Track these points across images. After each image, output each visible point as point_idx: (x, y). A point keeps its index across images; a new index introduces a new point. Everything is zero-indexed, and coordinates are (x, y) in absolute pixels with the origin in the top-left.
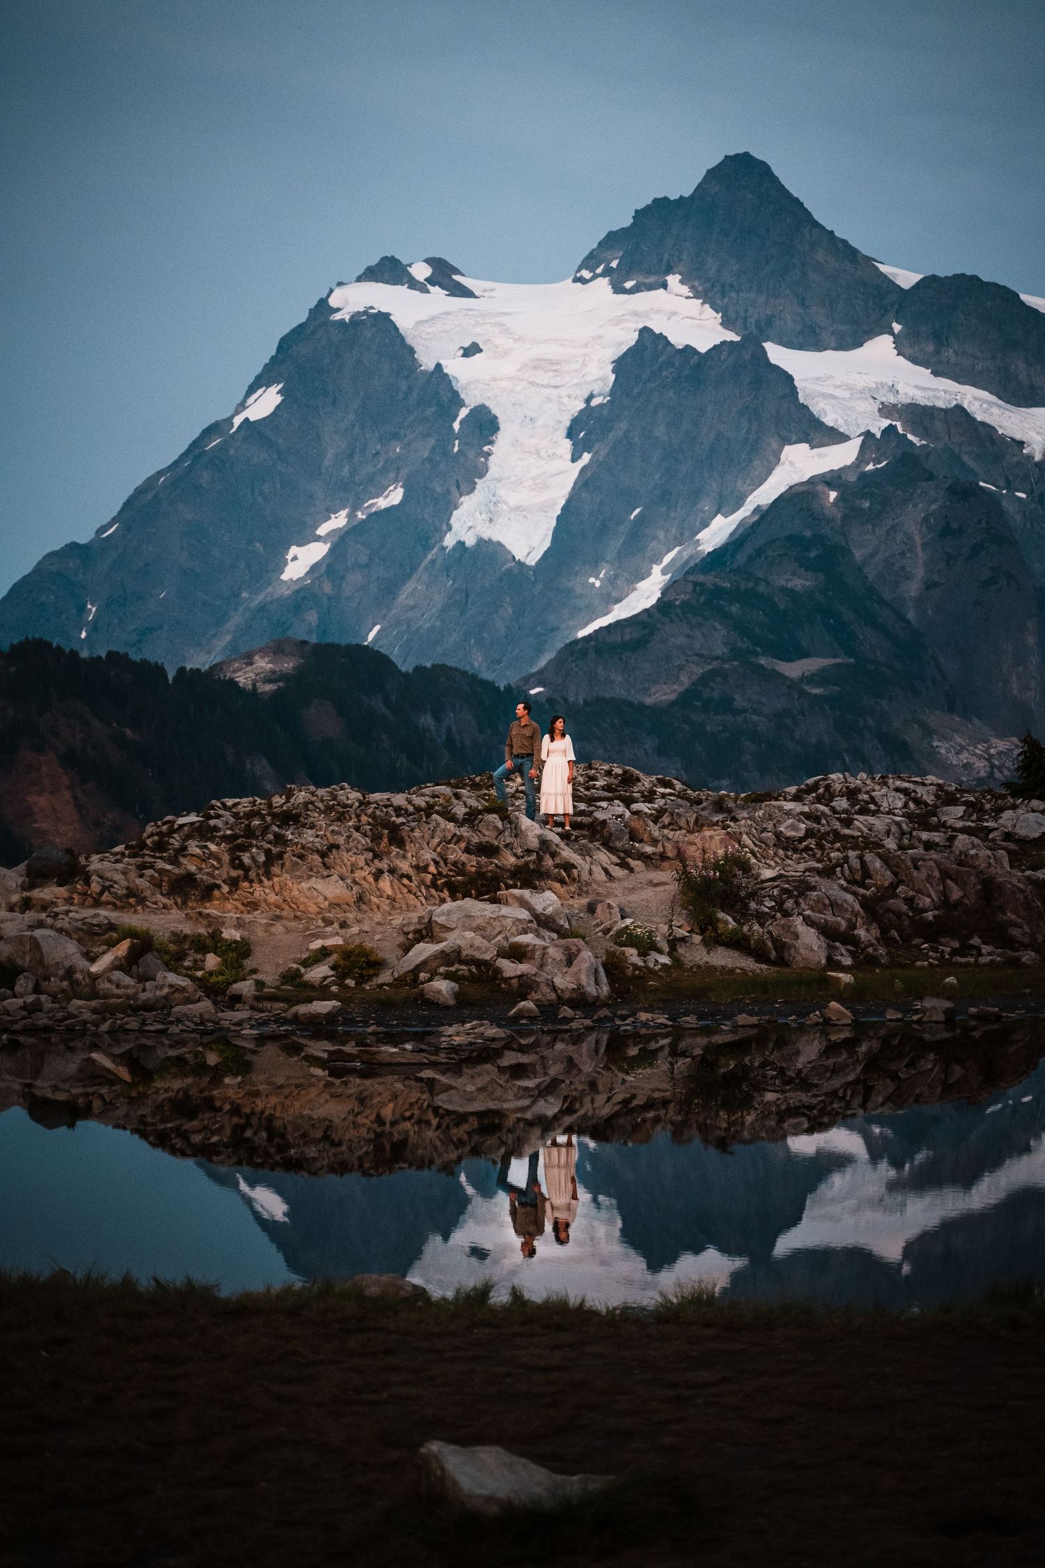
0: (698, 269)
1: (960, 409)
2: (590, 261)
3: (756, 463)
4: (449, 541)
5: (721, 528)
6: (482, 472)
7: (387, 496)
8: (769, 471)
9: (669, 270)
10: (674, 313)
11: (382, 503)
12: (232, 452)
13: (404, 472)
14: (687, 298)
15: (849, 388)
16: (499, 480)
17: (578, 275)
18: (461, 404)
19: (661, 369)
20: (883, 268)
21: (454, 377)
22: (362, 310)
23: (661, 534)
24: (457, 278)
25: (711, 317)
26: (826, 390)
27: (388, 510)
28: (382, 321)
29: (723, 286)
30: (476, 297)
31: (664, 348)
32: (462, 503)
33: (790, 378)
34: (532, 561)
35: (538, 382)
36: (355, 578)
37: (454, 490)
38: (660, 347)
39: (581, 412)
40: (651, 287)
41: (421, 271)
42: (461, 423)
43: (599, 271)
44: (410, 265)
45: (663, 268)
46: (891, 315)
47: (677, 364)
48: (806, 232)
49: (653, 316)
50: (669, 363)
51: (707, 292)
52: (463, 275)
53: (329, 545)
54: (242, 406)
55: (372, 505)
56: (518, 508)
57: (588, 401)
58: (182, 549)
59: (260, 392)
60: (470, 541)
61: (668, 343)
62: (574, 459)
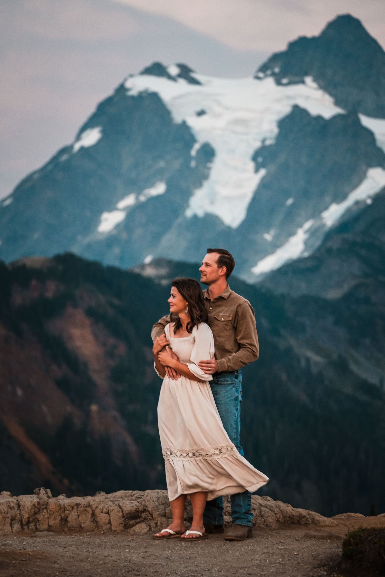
0: (323, 74)
2: (264, 68)
3: (354, 177)
4: (189, 213)
5: (335, 211)
6: (206, 177)
7: (157, 189)
8: (361, 181)
9: (306, 74)
10: (308, 97)
11: (154, 192)
12: (74, 163)
13: (166, 175)
14: (316, 89)
16: (216, 182)
17: (257, 75)
18: (196, 141)
19: (305, 126)
21: (193, 128)
22: (143, 90)
23: (302, 213)
24: (192, 74)
25: (328, 100)
27: (157, 197)
28: (155, 96)
29: (335, 83)
30: (202, 85)
31: (306, 116)
32: (195, 193)
33: (372, 134)
34: (235, 226)
35: (237, 131)
36: (139, 232)
37: (191, 186)
39: (260, 148)
40: (296, 83)
41: (174, 71)
42: (196, 152)
43: (268, 73)
44: (167, 67)
45: (303, 73)
47: (313, 125)
50: (308, 124)
51: (327, 86)
52: (195, 73)
53: (125, 213)
54: (78, 138)
55: (148, 193)
56: (226, 197)
57: (264, 141)
59: (88, 131)
60: (201, 214)
61: (308, 113)
62: (256, 172)
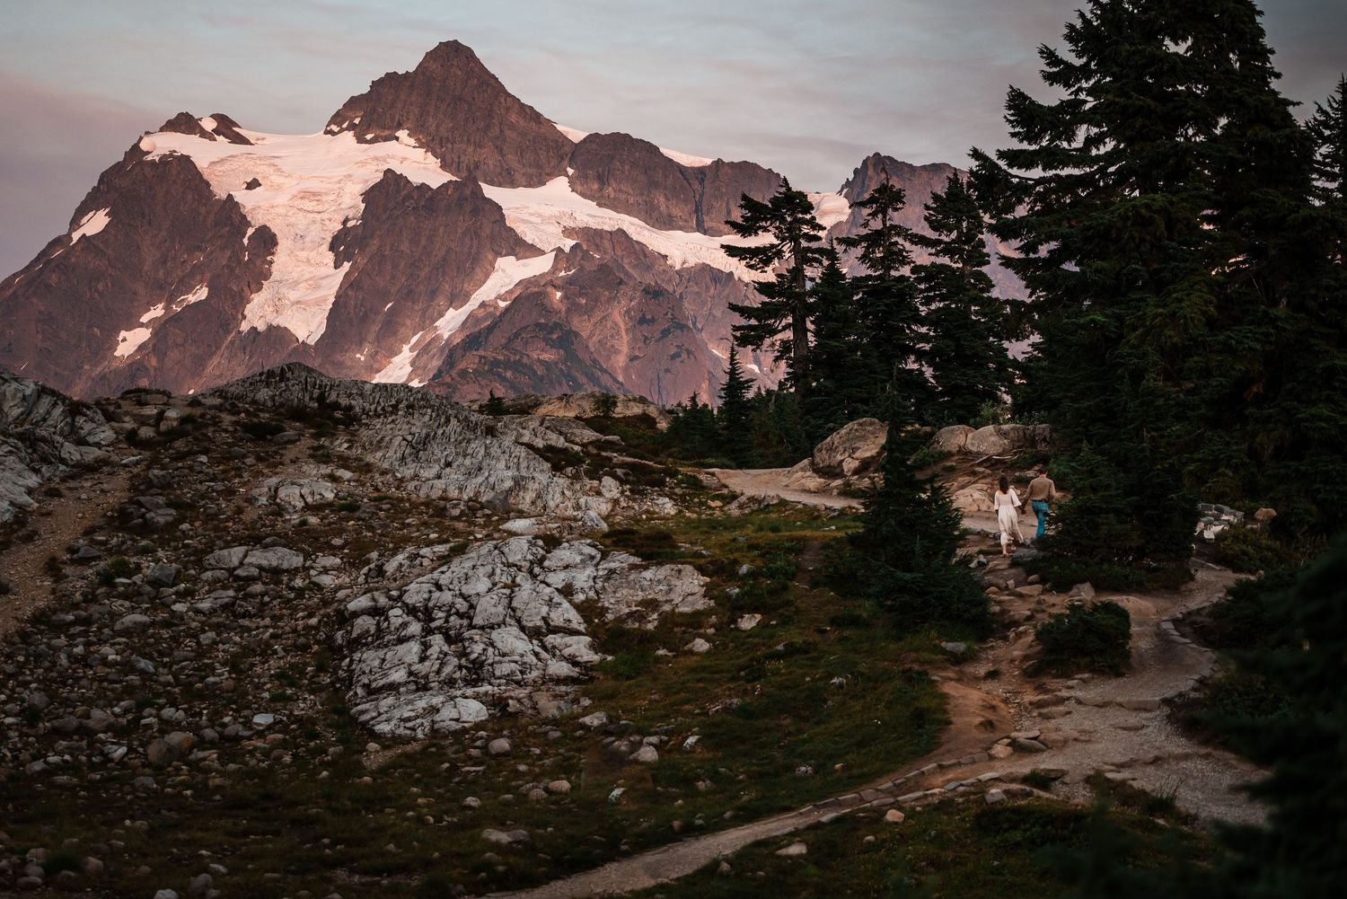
0: (422, 126)
1: (621, 232)
2: (338, 118)
3: (478, 270)
4: (245, 327)
5: (453, 318)
6: (266, 275)
7: (195, 293)
8: (487, 276)
9: (399, 126)
10: (405, 159)
11: (192, 299)
12: (73, 260)
13: (208, 275)
14: (414, 147)
15: (540, 215)
16: (280, 282)
17: (328, 129)
18: (248, 224)
19: (404, 200)
20: (559, 127)
21: (242, 205)
22: (168, 153)
23: (408, 322)
24: (236, 129)
25: (433, 162)
26: (526, 217)
27: (196, 304)
28: (186, 161)
29: (441, 140)
30: (252, 144)
31: (405, 185)
32: (253, 299)
33: (500, 208)
34: (312, 341)
35: (305, 208)
36: (174, 355)
37: (246, 289)
38: (402, 184)
39: (339, 231)
40: (386, 139)
41: (209, 125)
42: (250, 238)
43: (345, 126)
44: (200, 119)
45: (395, 124)
46: (566, 162)
47: (415, 197)
48: (503, 100)
49: (389, 160)
50: (409, 197)
51: (430, 143)
52: (240, 127)
53: (150, 330)
54: (75, 223)
55: (183, 300)
56: (298, 302)
57: (344, 222)
58: (37, 332)
59: (91, 214)
60: (261, 327)
61: (409, 182)
62: (337, 266)
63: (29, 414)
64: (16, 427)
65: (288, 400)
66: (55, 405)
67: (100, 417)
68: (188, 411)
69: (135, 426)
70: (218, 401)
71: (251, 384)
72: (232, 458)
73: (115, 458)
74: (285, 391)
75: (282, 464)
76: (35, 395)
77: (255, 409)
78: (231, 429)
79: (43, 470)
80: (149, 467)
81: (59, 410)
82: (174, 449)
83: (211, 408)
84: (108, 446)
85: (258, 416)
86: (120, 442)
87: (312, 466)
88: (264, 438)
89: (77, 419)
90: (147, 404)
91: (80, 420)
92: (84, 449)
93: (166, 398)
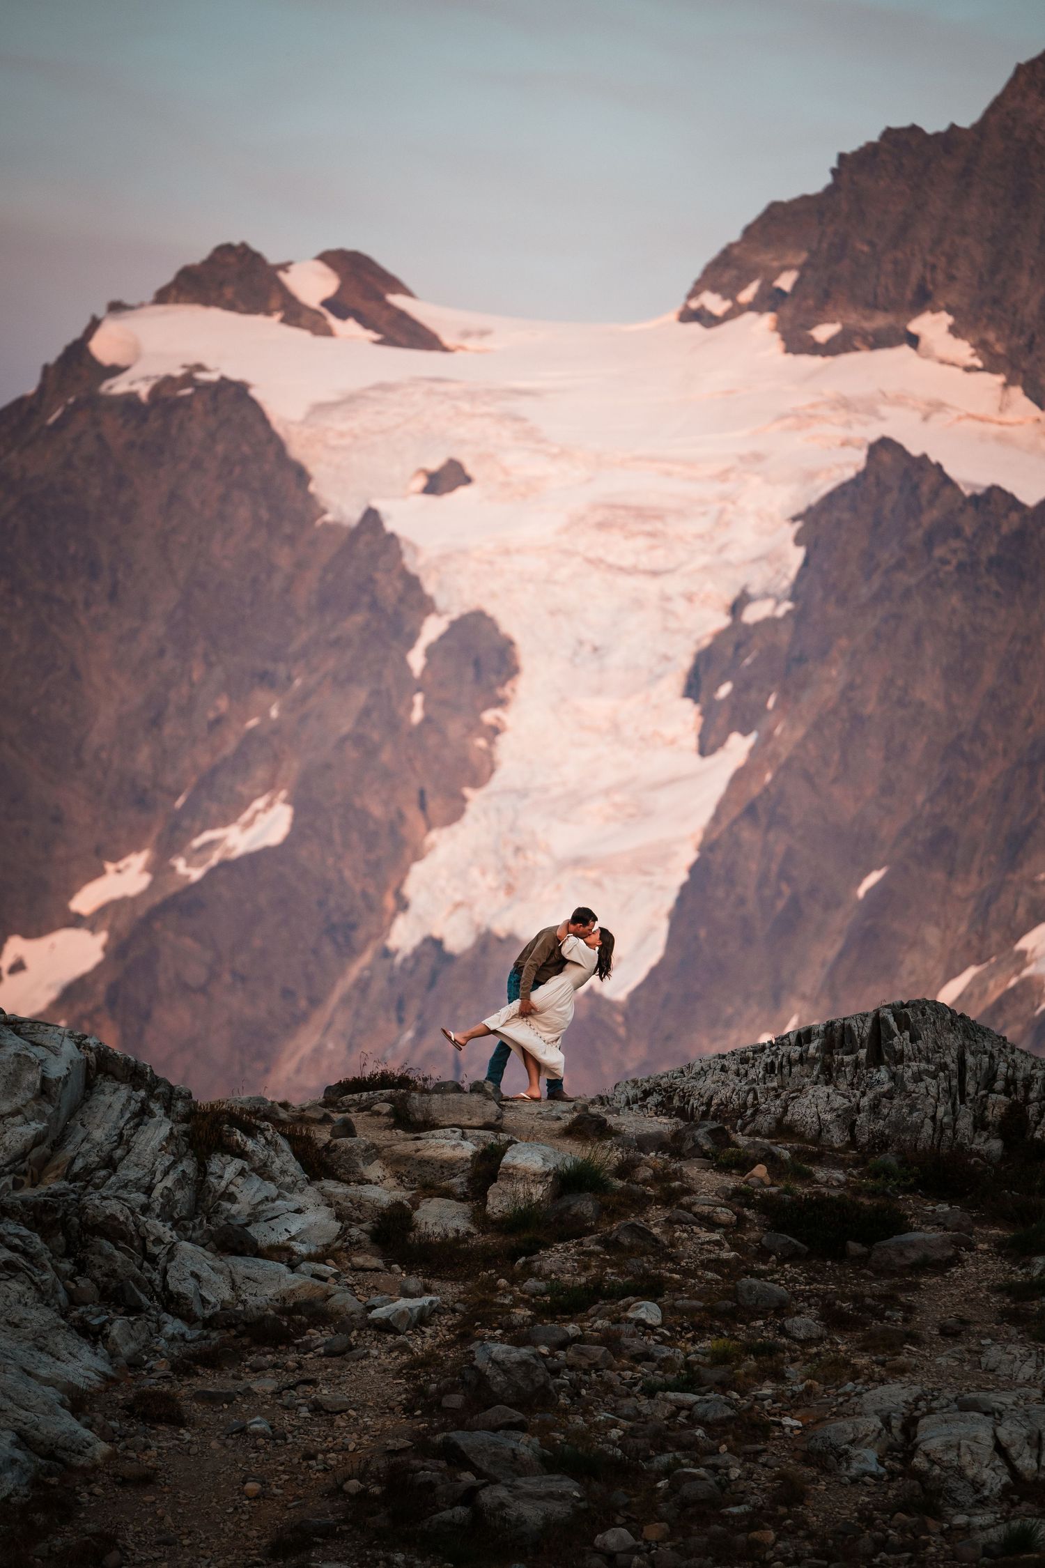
0: (996, 301)
2: (725, 272)
6: (479, 773)
7: (249, 824)
9: (923, 301)
10: (939, 406)
13: (293, 767)
14: (969, 369)
16: (523, 794)
17: (694, 304)
18: (426, 606)
19: (930, 541)
21: (409, 543)
22: (178, 372)
23: (932, 935)
24: (397, 300)
25: (1028, 417)
27: (255, 859)
28: (233, 399)
30: (445, 349)
31: (935, 493)
32: (433, 847)
35: (611, 559)
36: (176, 1018)
37: (412, 813)
38: (925, 489)
39: (720, 636)
40: (879, 341)
41: (312, 283)
42: (430, 652)
43: (747, 295)
44: (285, 267)
45: (909, 295)
47: (968, 531)
49: (884, 410)
50: (947, 529)
52: (408, 293)
53: (102, 937)
55: (211, 845)
56: (578, 862)
57: (736, 608)
60: (458, 939)
61: (947, 481)
62: (706, 747)
63: (58, 1144)
64: (17, 1185)
65: (898, 1126)
66: (143, 1114)
67: (285, 1161)
68: (573, 1153)
69: (401, 1195)
70: (662, 1125)
71: (770, 1068)
72: (739, 1313)
73: (345, 1300)
74: (889, 1095)
75: (914, 1339)
76: (76, 1084)
77: (796, 1154)
78: (725, 1215)
79: (117, 1329)
80: (464, 1335)
81: (158, 1131)
82: (537, 1275)
83: (644, 1143)
84: (319, 1258)
85: (808, 1177)
86: (356, 1246)
87: (1017, 1350)
88: (839, 1255)
89: (215, 1164)
90: (429, 1125)
91: (225, 1170)
92: (241, 1265)
93: (492, 1107)
